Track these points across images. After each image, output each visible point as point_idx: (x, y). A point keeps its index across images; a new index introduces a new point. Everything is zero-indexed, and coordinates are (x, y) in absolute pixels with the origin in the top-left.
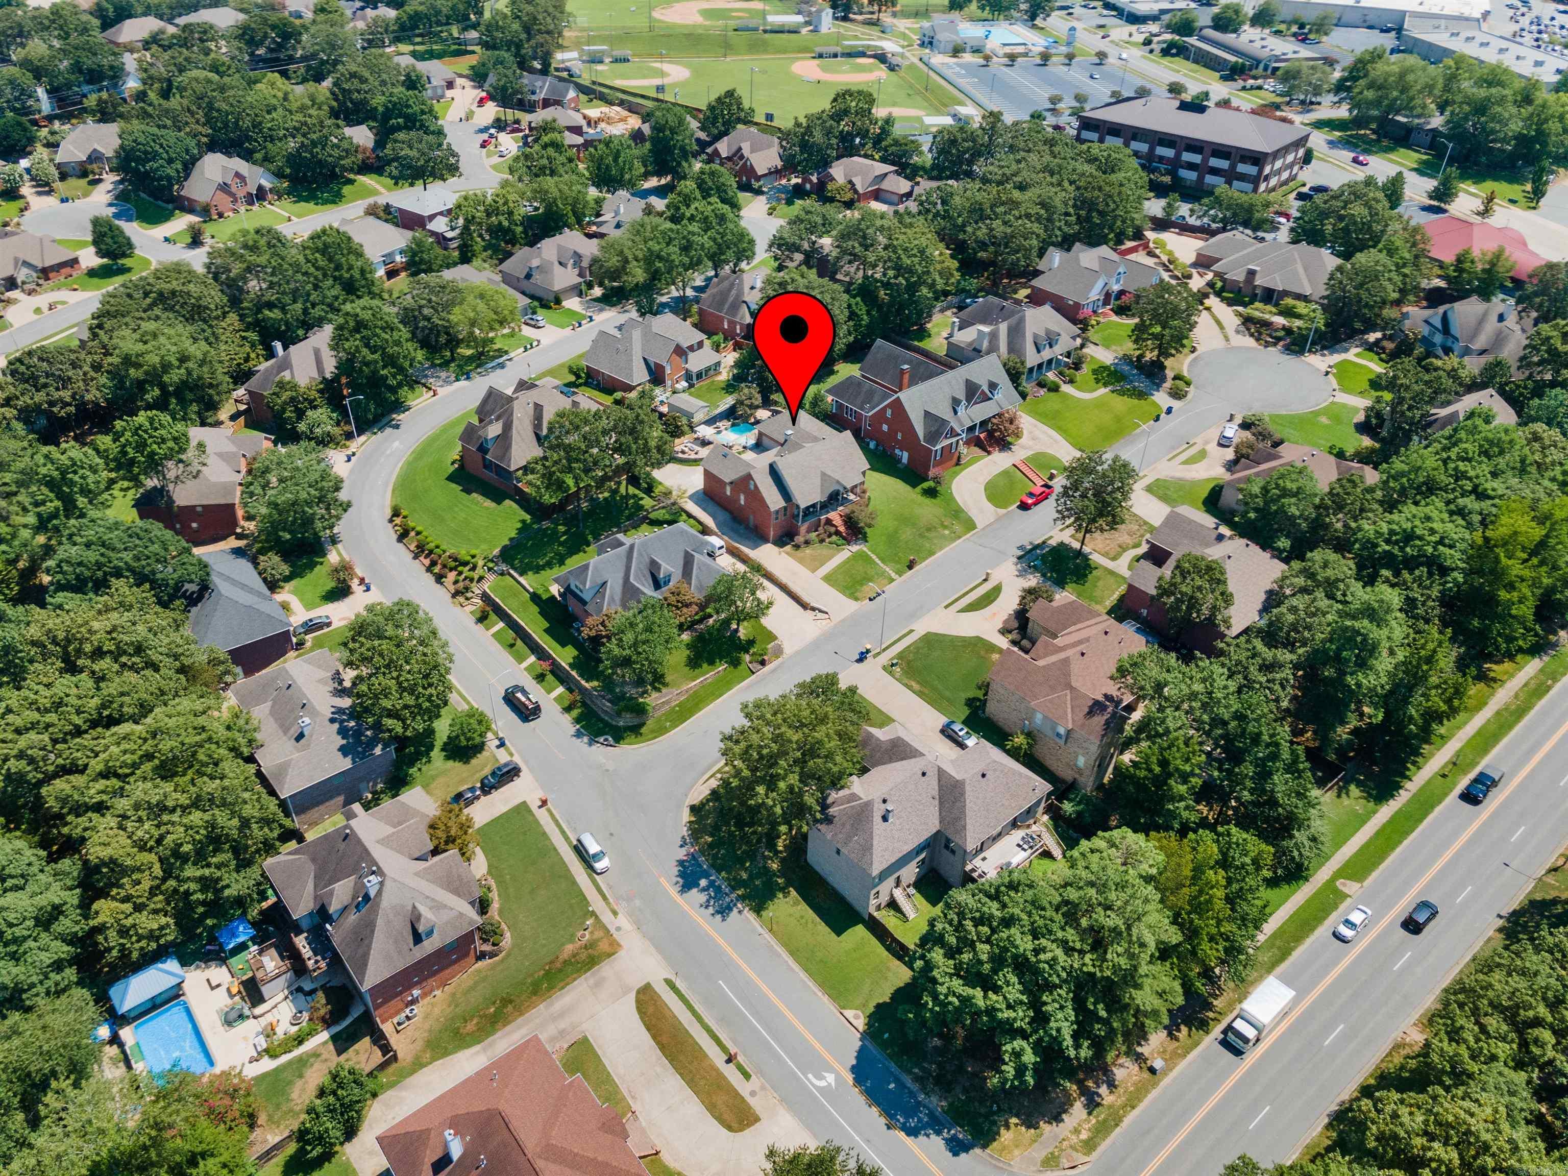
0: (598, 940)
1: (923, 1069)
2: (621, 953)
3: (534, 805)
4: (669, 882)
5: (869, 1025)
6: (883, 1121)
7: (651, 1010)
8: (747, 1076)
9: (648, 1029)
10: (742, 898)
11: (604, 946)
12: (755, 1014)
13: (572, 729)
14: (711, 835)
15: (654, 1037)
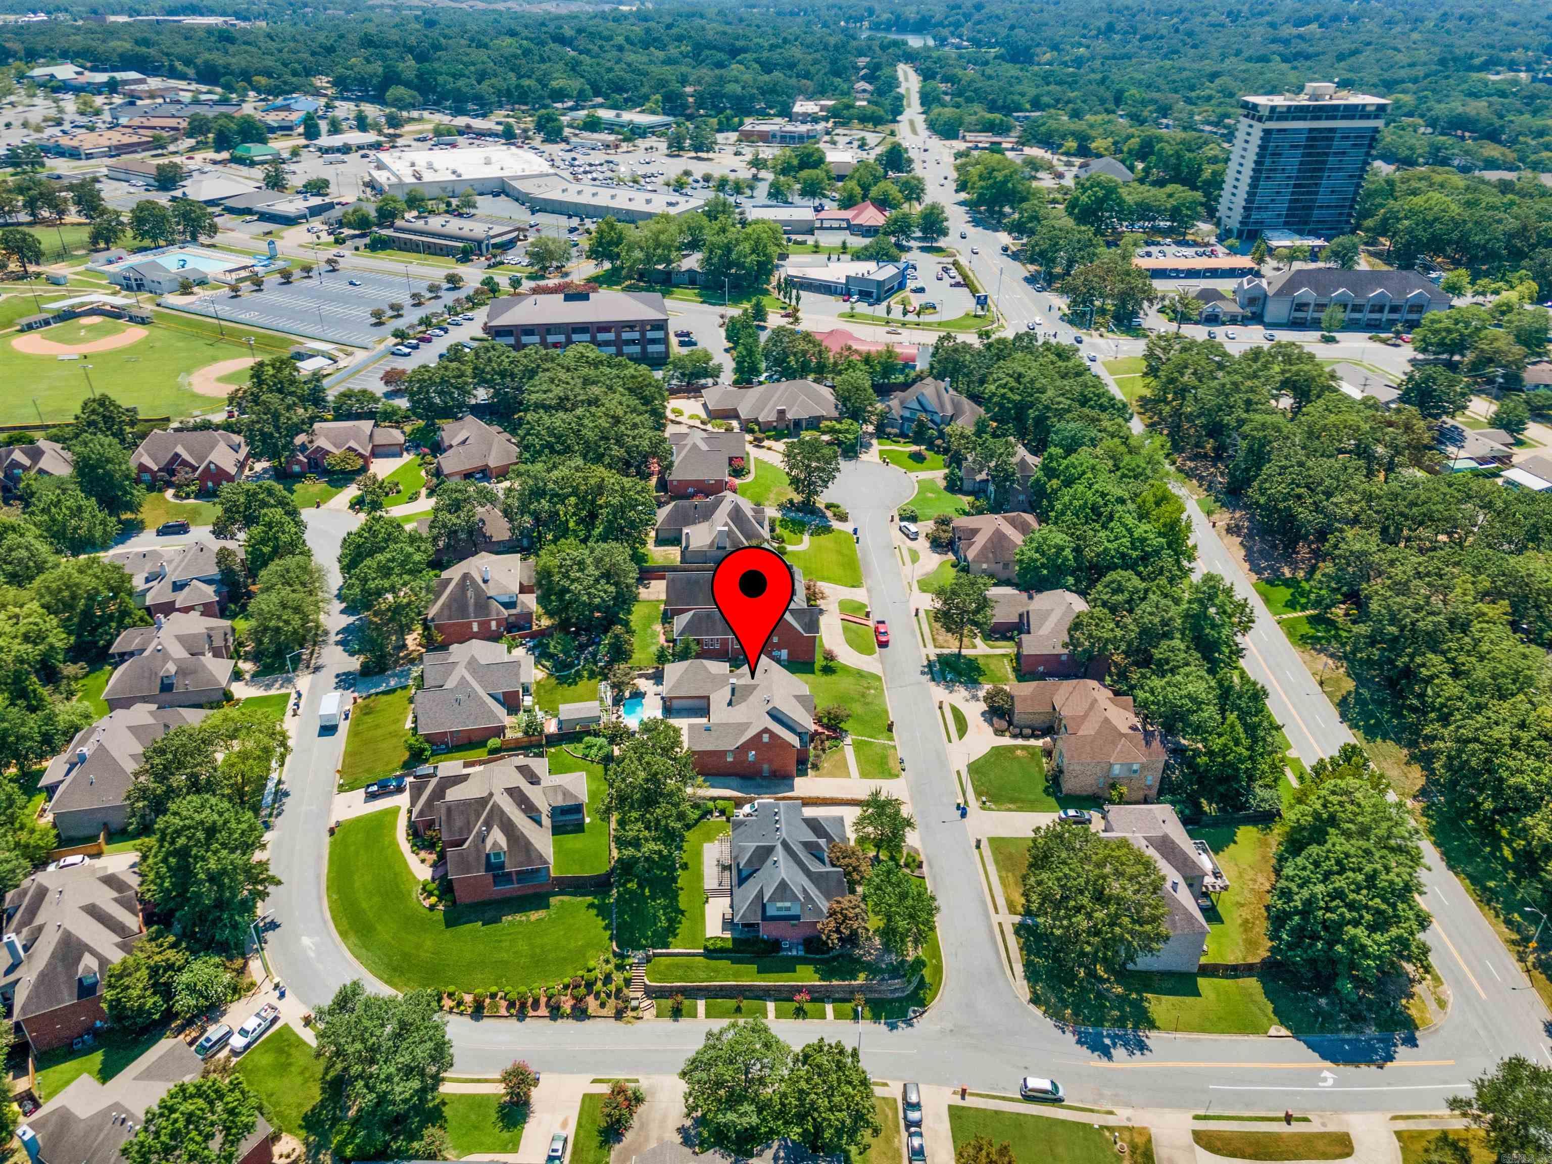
0: (1132, 1140)
1: (1342, 1022)
2: (1153, 1131)
3: (957, 1101)
4: (1096, 1062)
5: (1288, 1028)
6: (1373, 1068)
7: (1219, 1144)
8: (1306, 1120)
9: (1235, 1156)
10: (1136, 1028)
11: (1139, 1140)
12: (1251, 1083)
13: (882, 1028)
14: (1067, 1007)
15: (1244, 1157)
